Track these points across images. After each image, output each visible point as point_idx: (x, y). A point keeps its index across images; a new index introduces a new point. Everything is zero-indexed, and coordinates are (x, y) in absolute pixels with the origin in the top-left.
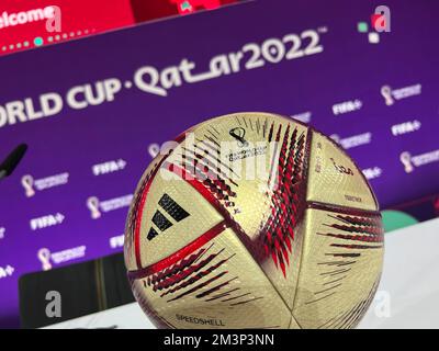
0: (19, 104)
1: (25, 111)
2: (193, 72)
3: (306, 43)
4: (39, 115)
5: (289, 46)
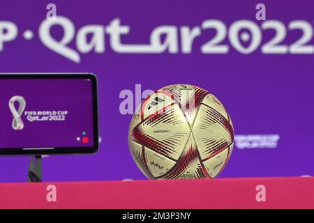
2: (124, 39)
3: (293, 36)
5: (268, 35)
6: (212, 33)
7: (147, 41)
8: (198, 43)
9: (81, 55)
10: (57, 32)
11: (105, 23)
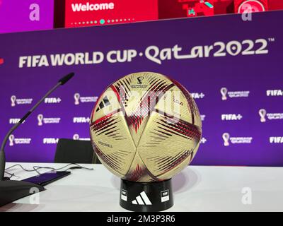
0: (82, 55)
1: (84, 59)
2: (180, 53)
4: (91, 62)
5: (245, 47)
6: (218, 48)
7: (190, 54)
8: (212, 52)
9: (162, 61)
10: (152, 52)
11: (172, 47)
